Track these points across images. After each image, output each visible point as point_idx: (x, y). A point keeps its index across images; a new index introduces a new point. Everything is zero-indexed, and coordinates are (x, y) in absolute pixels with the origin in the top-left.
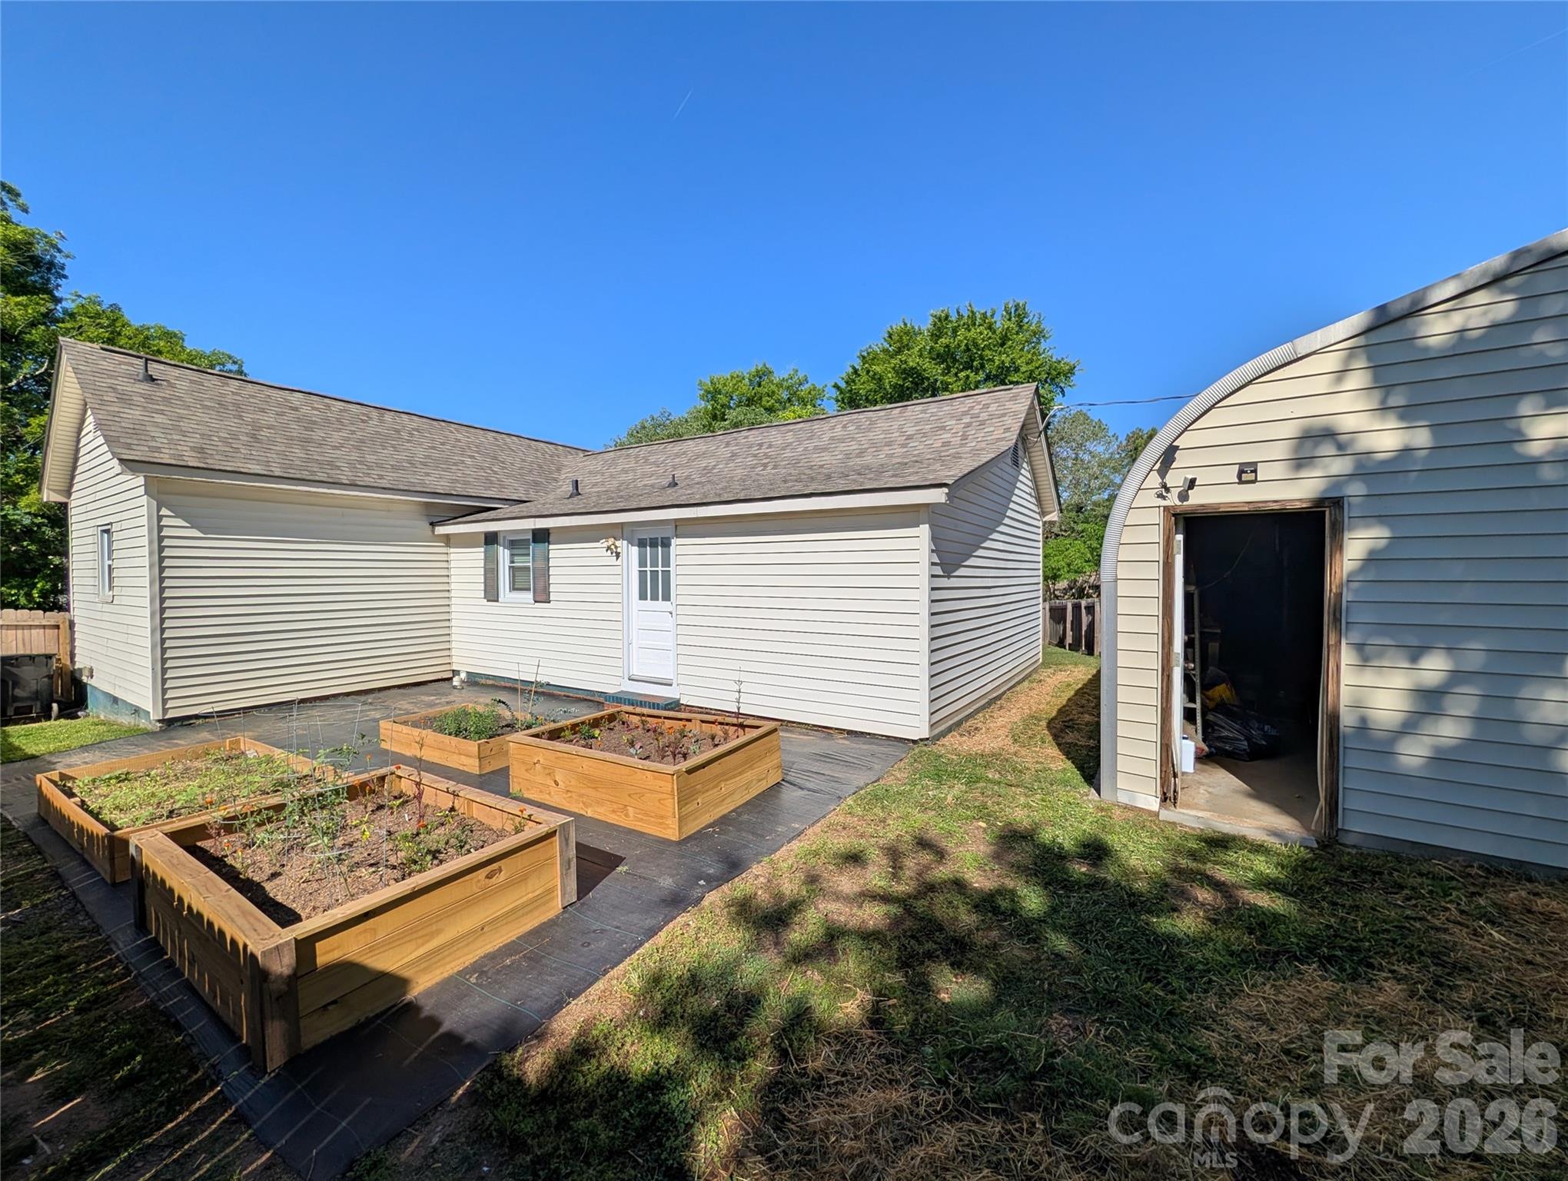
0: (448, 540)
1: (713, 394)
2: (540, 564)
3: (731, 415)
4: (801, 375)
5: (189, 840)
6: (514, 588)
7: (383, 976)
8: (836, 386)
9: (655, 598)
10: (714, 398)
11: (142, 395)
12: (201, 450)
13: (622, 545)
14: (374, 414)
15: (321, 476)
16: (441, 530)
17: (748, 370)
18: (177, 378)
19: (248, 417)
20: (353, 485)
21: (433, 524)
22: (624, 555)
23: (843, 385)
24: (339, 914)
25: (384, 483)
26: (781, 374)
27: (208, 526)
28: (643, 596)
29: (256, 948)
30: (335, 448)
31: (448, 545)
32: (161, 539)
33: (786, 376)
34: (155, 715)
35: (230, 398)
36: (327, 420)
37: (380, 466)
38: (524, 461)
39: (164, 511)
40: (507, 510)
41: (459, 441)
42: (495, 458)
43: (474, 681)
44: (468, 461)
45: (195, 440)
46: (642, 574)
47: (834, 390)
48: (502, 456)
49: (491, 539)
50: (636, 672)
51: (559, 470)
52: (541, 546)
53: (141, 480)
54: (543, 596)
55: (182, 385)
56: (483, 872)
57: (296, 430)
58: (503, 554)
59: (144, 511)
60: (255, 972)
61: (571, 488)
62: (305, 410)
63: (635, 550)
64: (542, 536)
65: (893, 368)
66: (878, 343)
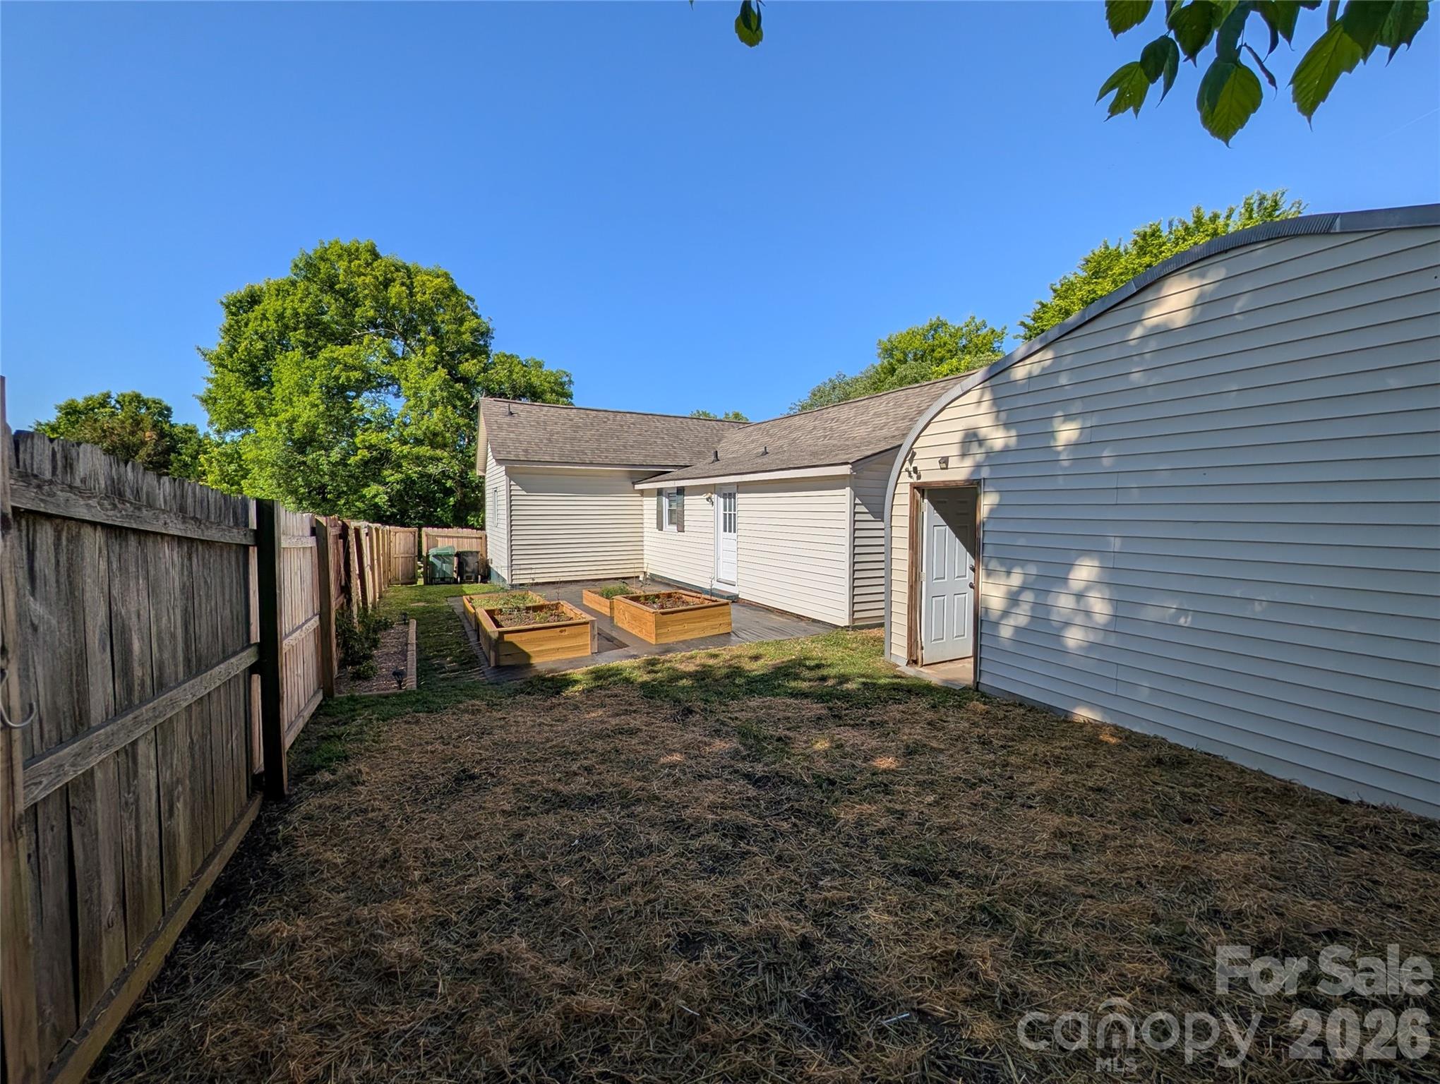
0: (642, 493)
1: (889, 352)
2: (680, 509)
3: (901, 370)
4: (978, 321)
5: (491, 613)
6: (671, 523)
7: (523, 652)
8: (1023, 324)
9: (730, 531)
10: (891, 356)
11: (507, 424)
12: (526, 451)
13: (714, 497)
14: (611, 416)
15: (577, 460)
16: (638, 487)
17: (923, 324)
18: (522, 411)
19: (549, 428)
20: (591, 464)
21: (634, 483)
22: (715, 504)
23: (1030, 322)
24: (511, 629)
25: (607, 461)
26: (957, 322)
27: (528, 489)
28: (725, 531)
29: (489, 630)
30: (587, 442)
31: (642, 496)
32: (511, 496)
33: (962, 325)
34: (508, 582)
35: (543, 418)
36: (585, 425)
37: (607, 451)
38: (697, 437)
39: (512, 483)
40: (676, 472)
41: (657, 427)
42: (677, 437)
43: (654, 579)
44: (659, 441)
45: (525, 445)
46: (725, 515)
47: (1022, 328)
48: (682, 435)
49: (660, 492)
50: (722, 576)
51: (719, 441)
52: (681, 497)
53: (504, 468)
54: (681, 529)
55: (523, 415)
56: (558, 629)
57: (569, 433)
58: (665, 501)
59: (504, 483)
60: (488, 637)
61: (713, 458)
62: (577, 419)
63: (722, 500)
64: (681, 491)
65: (1081, 299)
66: (1075, 271)
